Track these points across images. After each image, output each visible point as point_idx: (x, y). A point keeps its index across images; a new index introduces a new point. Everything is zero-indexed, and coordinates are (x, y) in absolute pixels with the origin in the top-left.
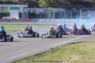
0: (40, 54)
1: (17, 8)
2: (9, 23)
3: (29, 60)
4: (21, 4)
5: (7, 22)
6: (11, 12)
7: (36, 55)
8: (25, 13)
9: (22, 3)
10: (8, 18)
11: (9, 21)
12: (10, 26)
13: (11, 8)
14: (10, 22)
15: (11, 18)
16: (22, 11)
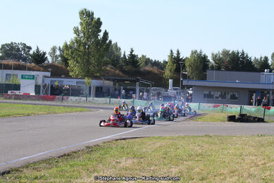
0: (68, 155)
1: (33, 77)
2: (19, 101)
3: (50, 164)
4: (39, 71)
5: (15, 99)
6: (23, 82)
7: (62, 156)
8: (45, 85)
9: (42, 69)
10: (17, 92)
11: (18, 97)
12: (19, 106)
13: (23, 77)
14: (20, 99)
15: (21, 94)
16: (40, 82)
